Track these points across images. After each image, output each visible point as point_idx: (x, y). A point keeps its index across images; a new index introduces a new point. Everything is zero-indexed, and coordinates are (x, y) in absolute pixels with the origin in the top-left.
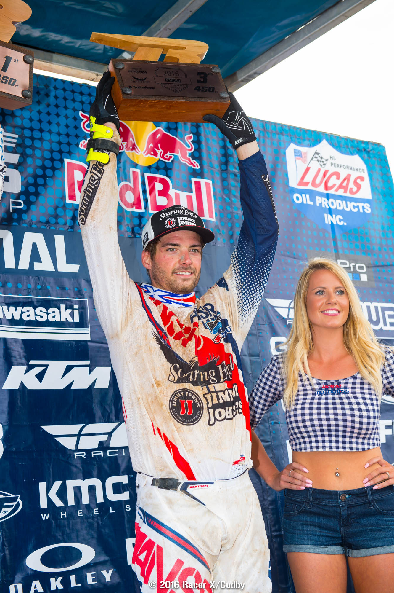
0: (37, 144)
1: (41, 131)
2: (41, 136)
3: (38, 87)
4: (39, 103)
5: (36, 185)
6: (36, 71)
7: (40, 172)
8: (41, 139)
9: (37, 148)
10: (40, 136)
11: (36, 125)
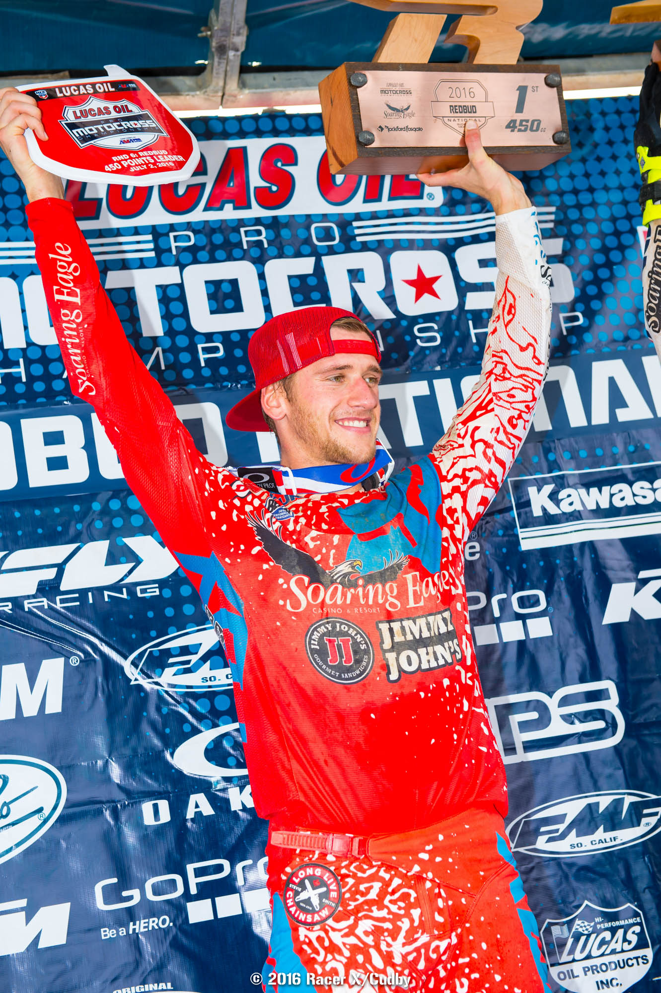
0: (589, 213)
1: (591, 190)
2: (593, 199)
3: (574, 121)
4: (580, 145)
5: (597, 281)
6: (568, 95)
7: (600, 259)
8: (594, 204)
9: (589, 221)
10: (590, 200)
11: (581, 183)
